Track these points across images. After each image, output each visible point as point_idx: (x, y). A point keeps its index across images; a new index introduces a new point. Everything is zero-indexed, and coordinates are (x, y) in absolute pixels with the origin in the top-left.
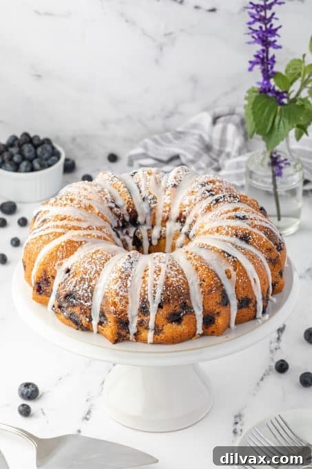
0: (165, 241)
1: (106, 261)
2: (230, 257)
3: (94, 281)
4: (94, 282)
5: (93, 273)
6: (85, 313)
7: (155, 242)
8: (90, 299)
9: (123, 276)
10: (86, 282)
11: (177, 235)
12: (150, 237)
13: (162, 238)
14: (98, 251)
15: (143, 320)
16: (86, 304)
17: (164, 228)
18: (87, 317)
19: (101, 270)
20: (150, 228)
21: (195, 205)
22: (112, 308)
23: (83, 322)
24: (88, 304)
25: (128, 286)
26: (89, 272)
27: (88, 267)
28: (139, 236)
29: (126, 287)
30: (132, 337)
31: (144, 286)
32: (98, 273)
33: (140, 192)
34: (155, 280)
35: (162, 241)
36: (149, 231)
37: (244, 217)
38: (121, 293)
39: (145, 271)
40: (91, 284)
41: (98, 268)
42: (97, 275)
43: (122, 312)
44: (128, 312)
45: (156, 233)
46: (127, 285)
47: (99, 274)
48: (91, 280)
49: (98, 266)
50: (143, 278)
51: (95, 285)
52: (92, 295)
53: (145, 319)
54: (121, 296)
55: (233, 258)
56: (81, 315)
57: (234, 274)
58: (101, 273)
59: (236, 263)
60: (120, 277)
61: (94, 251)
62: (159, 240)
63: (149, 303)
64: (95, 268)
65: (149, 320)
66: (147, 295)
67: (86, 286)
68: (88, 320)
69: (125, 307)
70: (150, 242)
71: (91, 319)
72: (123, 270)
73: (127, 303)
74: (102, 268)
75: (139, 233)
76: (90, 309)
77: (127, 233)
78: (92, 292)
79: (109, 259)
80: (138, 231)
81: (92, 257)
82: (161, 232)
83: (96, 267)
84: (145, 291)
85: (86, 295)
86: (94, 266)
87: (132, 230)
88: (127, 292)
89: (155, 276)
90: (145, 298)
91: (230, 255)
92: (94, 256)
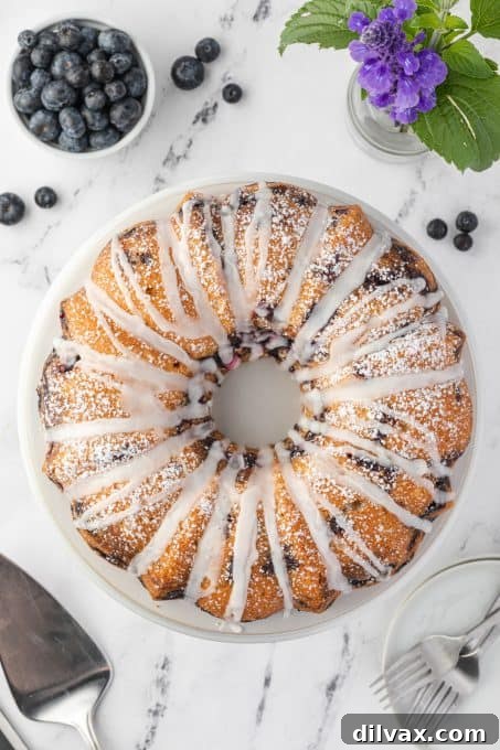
1: (106, 416)
2: (228, 574)
4: (67, 419)
5: (76, 411)
10: (62, 409)
19: (87, 419)
21: (345, 428)
26: (74, 405)
27: (79, 400)
31: (94, 497)
32: (81, 418)
33: (322, 330)
34: (106, 511)
37: (341, 529)
40: (64, 417)
41: (87, 413)
42: (77, 418)
47: (80, 420)
48: (67, 414)
49: (89, 411)
51: (65, 422)
52: (57, 424)
55: (230, 578)
57: (211, 590)
58: (84, 422)
59: (226, 586)
64: (83, 410)
67: (59, 411)
74: (90, 418)
79: (111, 417)
81: (97, 392)
83: (86, 411)
86: (84, 407)
89: (112, 507)
91: (231, 571)
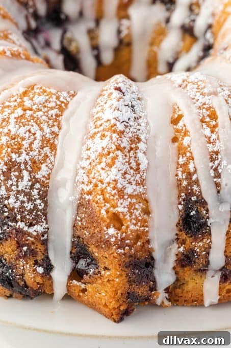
0: (130, 52)
1: (61, 110)
3: (43, 167)
4: (44, 170)
5: (36, 145)
6: (33, 253)
7: (107, 57)
8: (41, 215)
9: (125, 143)
10: (25, 174)
11: (160, 33)
12: (96, 48)
13: (124, 45)
14: (32, 87)
15: (192, 251)
16: (31, 230)
17: (125, 22)
18: (36, 263)
19: (56, 135)
20: (92, 25)
22: (112, 231)
23: (29, 277)
24: (39, 228)
25: (142, 167)
26: (26, 144)
27: (22, 131)
28: (72, 48)
29: (137, 170)
30: (161, 296)
31: (182, 160)
32: (50, 143)
34: (209, 141)
35: (124, 52)
36: (92, 34)
38: (129, 190)
39: (175, 121)
40: (39, 175)
41: (47, 130)
42: (47, 150)
43: (138, 237)
44: (151, 235)
45: (107, 36)
46: (138, 164)
47: (53, 148)
48: (35, 166)
49: (45, 126)
50: (175, 140)
51: (48, 177)
52: (46, 203)
53: (198, 246)
54: (131, 196)
56: (22, 262)
58: (59, 142)
60: (118, 148)
61: (22, 90)
62: (117, 50)
63: (204, 203)
64: (39, 134)
65: (208, 249)
66: (197, 182)
67: (25, 183)
68: (40, 270)
69: (144, 223)
70: (98, 58)
71: (49, 268)
72: (120, 127)
73: (147, 212)
74: (56, 129)
75: (71, 41)
76: (45, 243)
77: (48, 44)
78: (43, 196)
79: (66, 105)
80: (68, 35)
81: (21, 104)
82: (119, 32)
83: (41, 129)
84: (190, 175)
85: (29, 206)
86: (35, 129)
87: (55, 36)
88: (142, 183)
89: (207, 132)
90: (192, 193)
92: (28, 103)
